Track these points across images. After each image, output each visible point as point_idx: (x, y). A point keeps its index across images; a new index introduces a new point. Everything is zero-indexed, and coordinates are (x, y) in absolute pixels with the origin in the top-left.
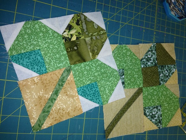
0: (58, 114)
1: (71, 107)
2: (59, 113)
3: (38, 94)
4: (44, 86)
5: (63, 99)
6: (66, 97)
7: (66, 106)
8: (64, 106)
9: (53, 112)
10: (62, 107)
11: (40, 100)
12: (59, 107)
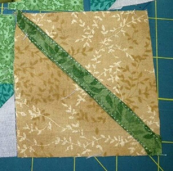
0: (134, 85)
1: (123, 47)
2: (130, 81)
3: (70, 118)
4: (55, 98)
5: (99, 62)
6: (97, 52)
7: (118, 60)
8: (117, 64)
9: (124, 94)
10: (118, 70)
11: (86, 118)
12: (117, 78)
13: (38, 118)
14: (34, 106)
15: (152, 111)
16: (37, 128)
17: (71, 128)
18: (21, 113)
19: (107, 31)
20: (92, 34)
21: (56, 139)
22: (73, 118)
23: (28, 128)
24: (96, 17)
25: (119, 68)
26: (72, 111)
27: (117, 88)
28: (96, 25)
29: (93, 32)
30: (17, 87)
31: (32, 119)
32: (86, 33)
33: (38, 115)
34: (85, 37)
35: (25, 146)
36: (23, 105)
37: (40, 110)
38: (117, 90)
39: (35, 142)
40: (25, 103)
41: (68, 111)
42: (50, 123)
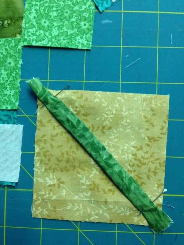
0: (144, 164)
1: (140, 128)
2: (142, 160)
3: (83, 187)
4: (72, 169)
6: (115, 131)
7: (134, 140)
8: (133, 143)
9: (134, 171)
10: (132, 148)
11: (98, 189)
12: (130, 156)
13: (54, 185)
14: (51, 174)
15: (158, 188)
16: (51, 194)
17: (83, 196)
18: (39, 179)
19: (127, 112)
20: (112, 114)
21: (69, 205)
22: (85, 188)
23: (44, 193)
24: (119, 98)
25: (134, 147)
26: (85, 181)
27: (130, 165)
28: (118, 106)
29: (114, 112)
30: (37, 156)
31: (48, 185)
32: (107, 112)
33: (54, 183)
34: (106, 116)
35: (39, 208)
36: (41, 172)
37: (56, 178)
38: (129, 167)
39: (49, 206)
40: (43, 171)
41: (82, 181)
42: (64, 190)
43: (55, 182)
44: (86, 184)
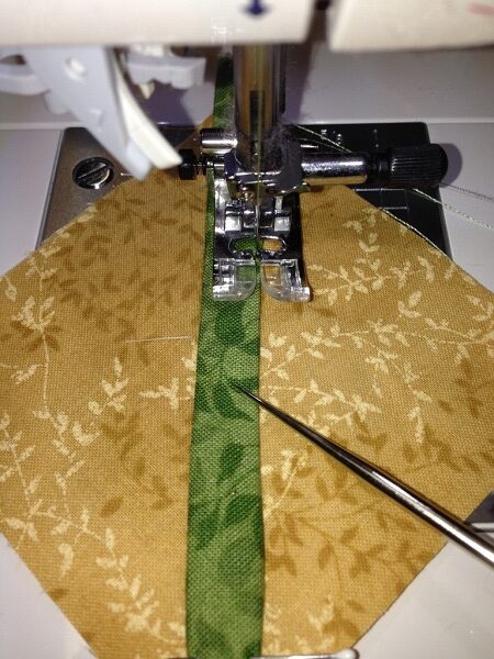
6: (335, 330)
15: (328, 628)
17: (63, 429)
18: (11, 287)
19: (417, 314)
20: (368, 285)
22: (97, 412)
24: (424, 262)
25: (356, 417)
26: (115, 395)
27: (294, 461)
28: (403, 277)
29: (378, 284)
31: (14, 318)
32: (357, 271)
33: (35, 326)
34: (344, 275)
36: (36, 275)
37: (54, 319)
38: (287, 465)
40: (43, 276)
41: (108, 388)
42: (34, 367)
43: (40, 327)
44: (110, 404)
